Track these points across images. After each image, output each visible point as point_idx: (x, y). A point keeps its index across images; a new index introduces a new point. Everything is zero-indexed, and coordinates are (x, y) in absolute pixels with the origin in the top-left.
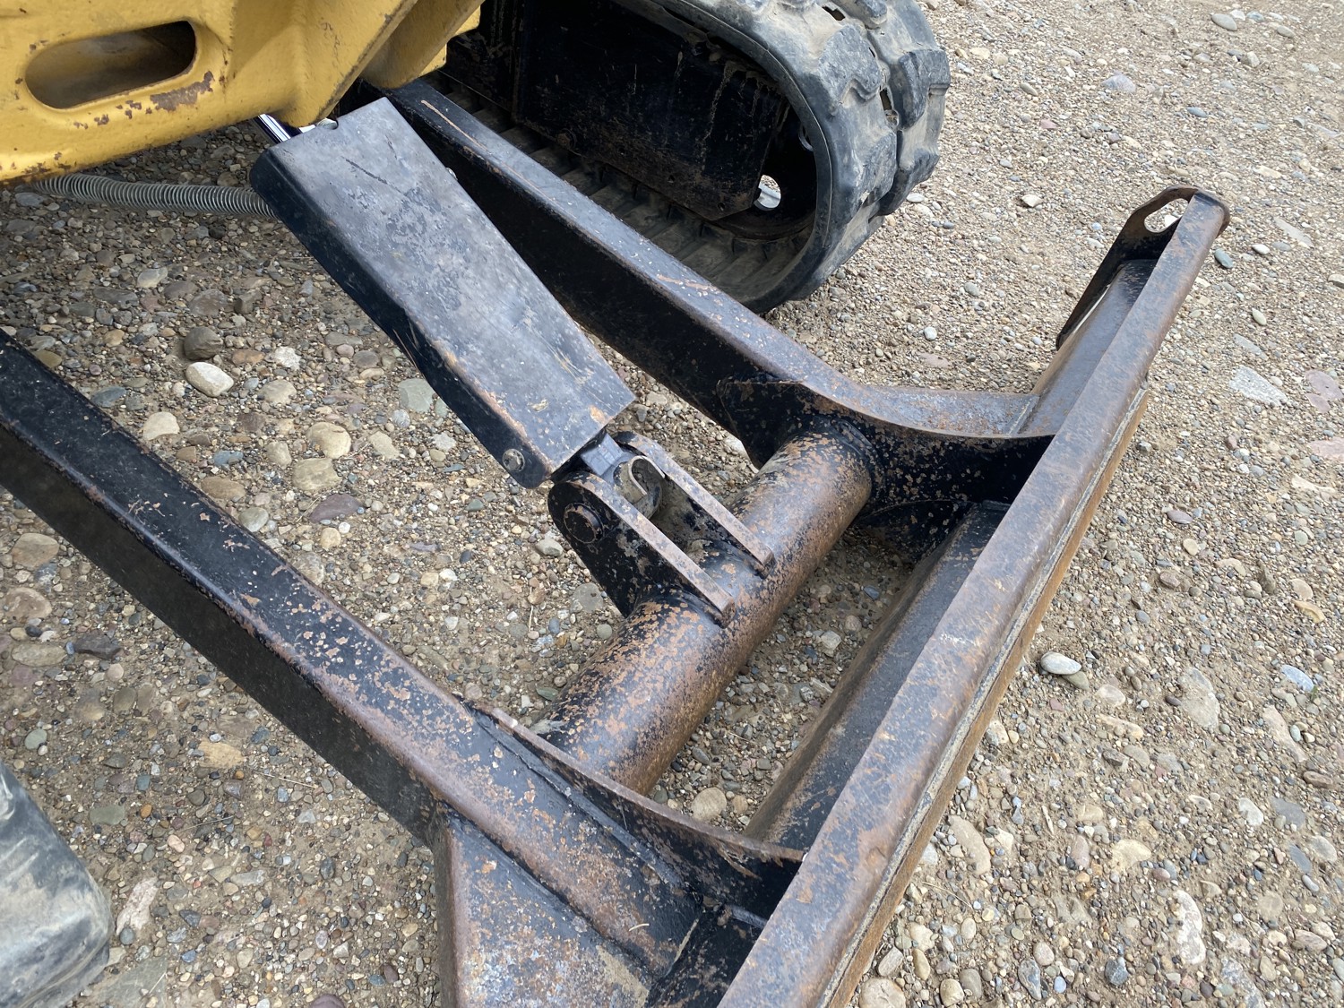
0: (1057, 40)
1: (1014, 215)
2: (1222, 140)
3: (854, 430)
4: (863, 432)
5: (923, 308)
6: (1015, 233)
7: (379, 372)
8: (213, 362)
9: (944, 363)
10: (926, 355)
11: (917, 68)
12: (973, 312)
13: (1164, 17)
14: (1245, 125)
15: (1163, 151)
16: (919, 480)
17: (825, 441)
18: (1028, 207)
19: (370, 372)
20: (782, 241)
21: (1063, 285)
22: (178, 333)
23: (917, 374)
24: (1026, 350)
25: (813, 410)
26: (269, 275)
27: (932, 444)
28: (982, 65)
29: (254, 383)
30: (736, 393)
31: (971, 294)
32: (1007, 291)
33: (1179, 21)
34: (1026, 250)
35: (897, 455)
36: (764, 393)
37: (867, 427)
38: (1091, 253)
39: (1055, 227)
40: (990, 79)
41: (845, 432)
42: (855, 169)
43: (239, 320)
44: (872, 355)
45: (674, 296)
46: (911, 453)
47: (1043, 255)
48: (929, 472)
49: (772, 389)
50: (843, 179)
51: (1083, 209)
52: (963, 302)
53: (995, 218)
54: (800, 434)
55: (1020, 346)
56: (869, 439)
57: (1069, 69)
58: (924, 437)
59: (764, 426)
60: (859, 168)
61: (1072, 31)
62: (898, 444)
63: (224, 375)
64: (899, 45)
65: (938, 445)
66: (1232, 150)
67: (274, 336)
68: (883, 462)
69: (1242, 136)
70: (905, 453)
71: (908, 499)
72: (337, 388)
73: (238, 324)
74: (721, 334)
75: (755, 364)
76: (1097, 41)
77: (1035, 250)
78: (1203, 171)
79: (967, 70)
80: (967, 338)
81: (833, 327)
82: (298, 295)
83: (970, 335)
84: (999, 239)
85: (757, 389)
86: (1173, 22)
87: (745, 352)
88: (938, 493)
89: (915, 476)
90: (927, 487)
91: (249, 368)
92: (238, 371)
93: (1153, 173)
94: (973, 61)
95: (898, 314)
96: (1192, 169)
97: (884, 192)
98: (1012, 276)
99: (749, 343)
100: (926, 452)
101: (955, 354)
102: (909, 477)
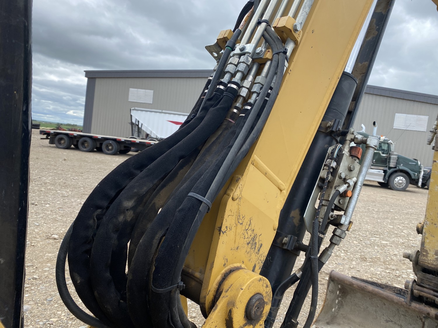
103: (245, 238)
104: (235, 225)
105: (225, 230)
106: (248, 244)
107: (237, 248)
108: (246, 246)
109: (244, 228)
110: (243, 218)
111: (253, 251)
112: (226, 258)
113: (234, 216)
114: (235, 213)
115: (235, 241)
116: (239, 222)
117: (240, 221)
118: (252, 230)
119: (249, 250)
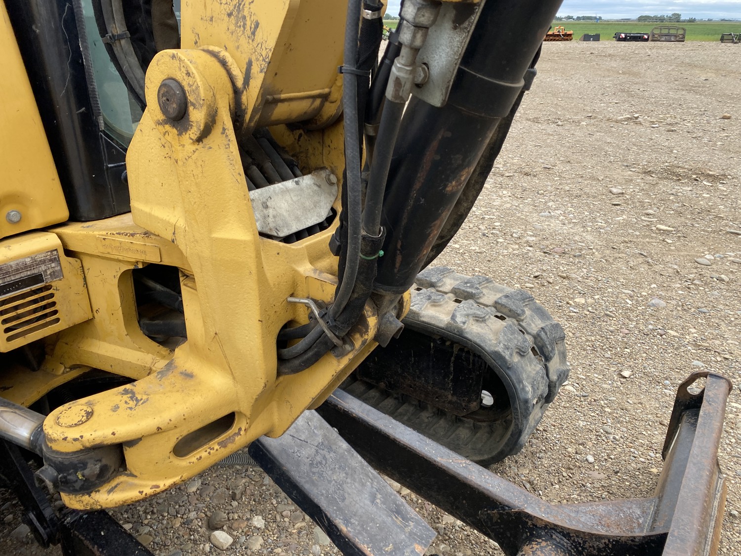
0: (618, 287)
1: (619, 383)
2: (722, 323)
3: (558, 535)
4: (564, 535)
5: (583, 444)
6: (622, 394)
7: (304, 524)
8: (223, 530)
9: (602, 476)
10: (591, 472)
11: (546, 334)
12: (611, 443)
13: (670, 265)
14: (732, 313)
15: (691, 335)
17: (544, 544)
18: (626, 378)
19: (298, 525)
20: (499, 422)
21: (658, 419)
22: (206, 515)
23: (589, 485)
24: (647, 461)
25: (533, 525)
26: (248, 476)
27: (603, 541)
28: (583, 307)
29: (243, 539)
30: (490, 518)
31: (607, 433)
32: (627, 427)
33: (679, 266)
34: (631, 402)
35: (586, 548)
36: (505, 517)
37: (566, 533)
38: (668, 398)
39: (643, 387)
40: (588, 313)
41: (554, 537)
42: (527, 389)
43: (235, 503)
44: (561, 477)
45: (449, 468)
46: (593, 546)
47: (641, 404)
49: (509, 514)
50: (522, 396)
51: (657, 374)
52: (604, 438)
53: (609, 387)
54: (529, 540)
55: (643, 460)
56: (568, 540)
57: (628, 301)
58: (599, 537)
59: (509, 535)
60: (529, 388)
61: (624, 281)
62: (585, 542)
63: (229, 537)
64: (535, 325)
66: (730, 328)
67: (251, 510)
69: (733, 319)
70: (590, 547)
72: (283, 536)
73: (234, 506)
74: (476, 486)
75: (497, 501)
76: (639, 284)
77: (636, 401)
78: (717, 342)
79: (575, 311)
80: (612, 459)
81: (536, 462)
82: (262, 485)
83: (612, 457)
84: (614, 398)
85: (501, 514)
86: (676, 267)
87: (490, 495)
91: (240, 531)
92: (235, 533)
93: (689, 348)
94: (577, 305)
95: (570, 450)
96: (711, 342)
97: (545, 395)
98: (627, 418)
99: (491, 489)
100: (601, 546)
101: (607, 469)
103: (221, 4)
106: (230, 15)
107: (211, 20)
108: (226, 18)
111: (241, 32)
112: (197, 31)
119: (232, 27)
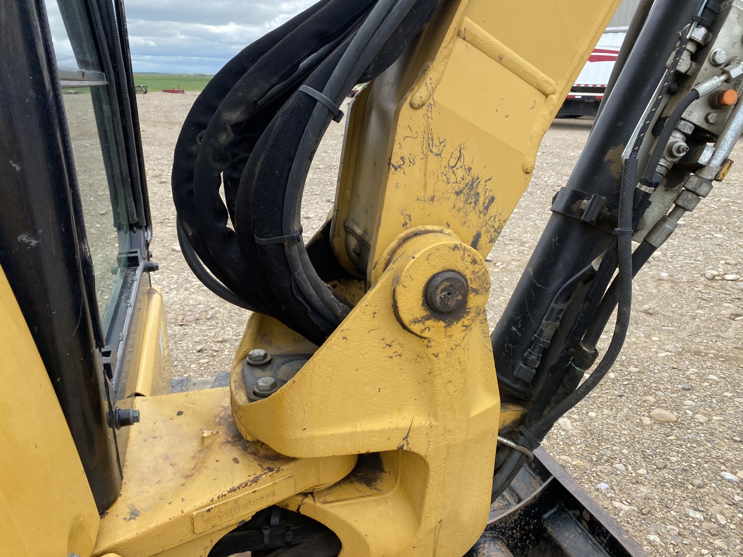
16: (518, 529)
27: (518, 513)
35: (507, 527)
46: (512, 522)
48: (520, 523)
62: (506, 523)
65: (520, 511)
68: (503, 534)
70: (510, 524)
71: (517, 538)
88: (526, 527)
89: (516, 529)
90: (522, 529)
100: (517, 517)
102: (514, 531)
103: (448, 183)
104: (422, 156)
105: (399, 164)
106: (458, 193)
107: (432, 199)
108: (454, 197)
109: (444, 163)
110: (441, 143)
111: (472, 208)
112: (408, 212)
113: (419, 138)
114: (420, 133)
115: (425, 186)
116: (431, 151)
117: (435, 150)
118: (467, 167)
119: (460, 204)
